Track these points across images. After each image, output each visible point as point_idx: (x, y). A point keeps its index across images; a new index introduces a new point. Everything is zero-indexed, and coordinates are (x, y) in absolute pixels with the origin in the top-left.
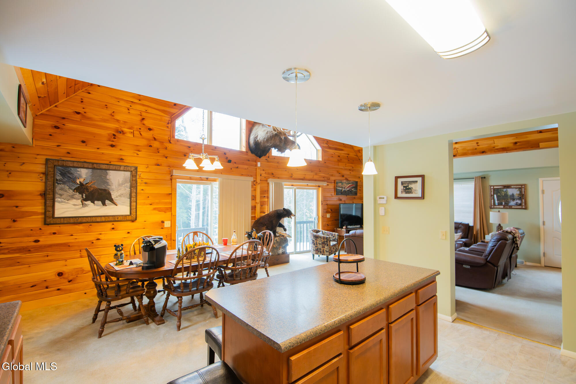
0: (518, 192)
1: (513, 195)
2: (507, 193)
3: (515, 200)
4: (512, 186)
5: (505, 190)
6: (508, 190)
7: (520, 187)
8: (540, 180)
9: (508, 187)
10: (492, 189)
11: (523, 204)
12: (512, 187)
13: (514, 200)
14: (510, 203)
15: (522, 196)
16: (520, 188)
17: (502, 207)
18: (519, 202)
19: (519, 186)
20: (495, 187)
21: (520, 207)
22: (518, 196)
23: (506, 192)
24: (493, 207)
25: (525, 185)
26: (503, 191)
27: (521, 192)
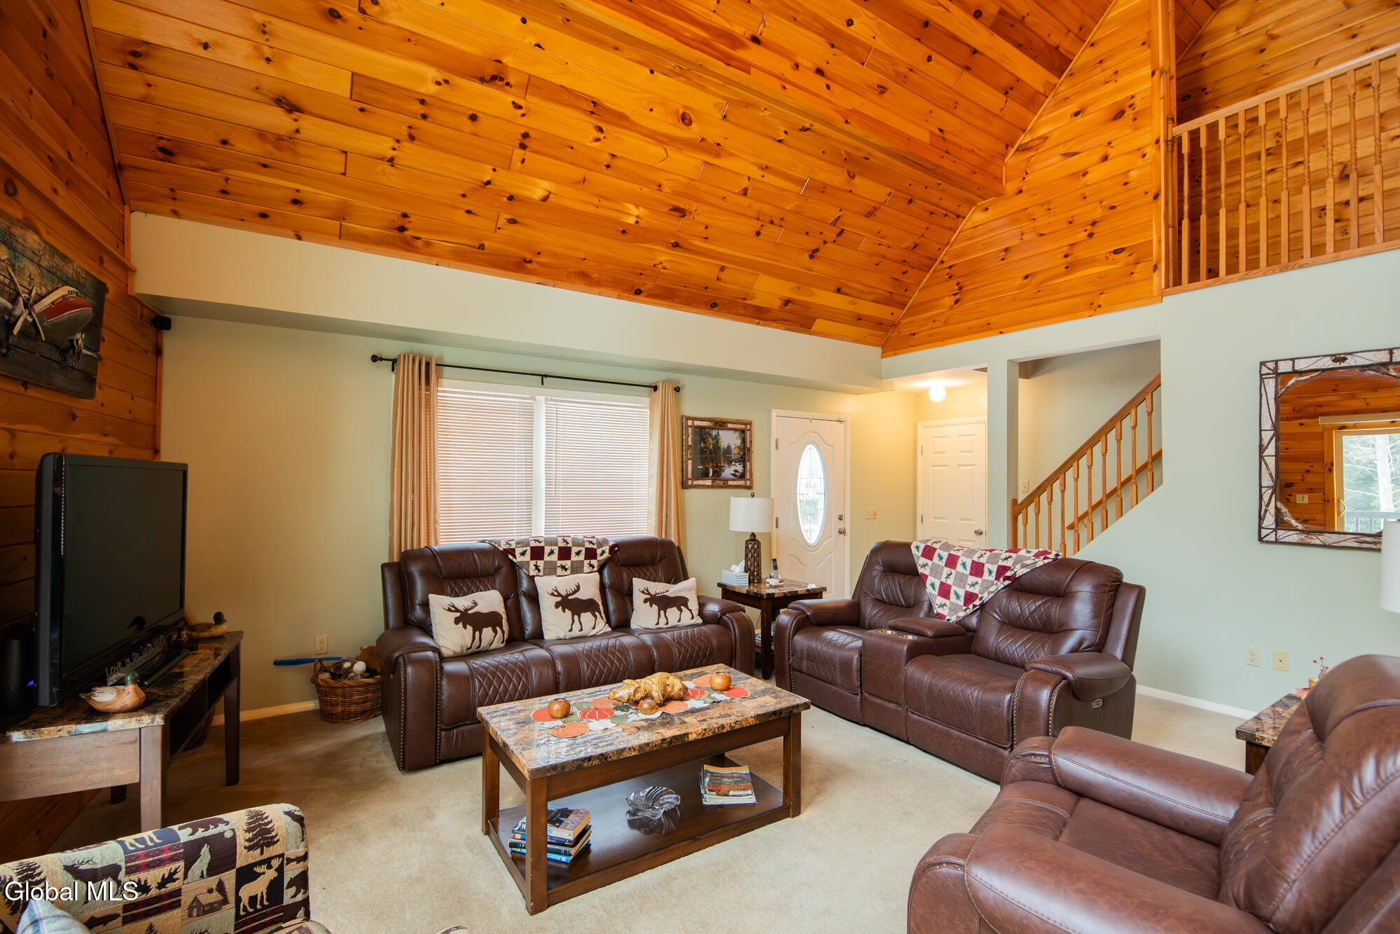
0: (738, 442)
1: (728, 450)
2: (717, 442)
3: (733, 463)
4: (730, 423)
5: (714, 433)
6: (720, 432)
7: (743, 427)
8: (774, 413)
9: (721, 424)
10: (690, 426)
11: (748, 476)
12: (730, 426)
13: (731, 462)
14: (723, 471)
15: (745, 455)
16: (743, 431)
17: (709, 482)
18: (739, 468)
19: (742, 424)
20: (697, 423)
21: (741, 483)
22: (738, 454)
23: (717, 439)
24: (690, 482)
25: (750, 423)
26: (710, 435)
27: (744, 440)
